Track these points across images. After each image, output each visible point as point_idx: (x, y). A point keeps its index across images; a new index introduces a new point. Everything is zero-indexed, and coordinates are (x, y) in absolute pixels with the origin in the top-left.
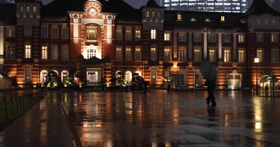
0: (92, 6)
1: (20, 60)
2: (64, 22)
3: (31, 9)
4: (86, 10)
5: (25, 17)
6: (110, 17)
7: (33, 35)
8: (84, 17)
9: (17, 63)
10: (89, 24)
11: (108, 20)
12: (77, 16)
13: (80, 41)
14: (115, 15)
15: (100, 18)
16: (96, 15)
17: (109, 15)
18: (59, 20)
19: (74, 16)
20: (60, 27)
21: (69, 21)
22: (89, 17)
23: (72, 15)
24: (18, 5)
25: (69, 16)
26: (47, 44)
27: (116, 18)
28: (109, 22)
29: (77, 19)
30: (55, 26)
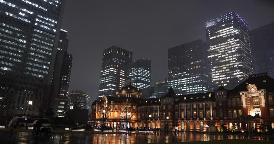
0: (252, 87)
1: (218, 118)
2: (238, 97)
3: (221, 93)
4: (249, 90)
5: (221, 97)
6: (262, 92)
7: (223, 105)
8: (249, 93)
9: (217, 119)
10: (254, 97)
11: (261, 94)
12: (244, 94)
13: (247, 106)
14: (265, 90)
15: (258, 93)
16: (255, 91)
17: (261, 91)
18: (236, 97)
19: (242, 94)
20: (237, 100)
21: (240, 96)
22: (251, 93)
23: (241, 93)
24: (216, 92)
25: (240, 94)
26: (231, 109)
27: (266, 92)
28: (263, 94)
29: (244, 95)
30: (234, 100)
